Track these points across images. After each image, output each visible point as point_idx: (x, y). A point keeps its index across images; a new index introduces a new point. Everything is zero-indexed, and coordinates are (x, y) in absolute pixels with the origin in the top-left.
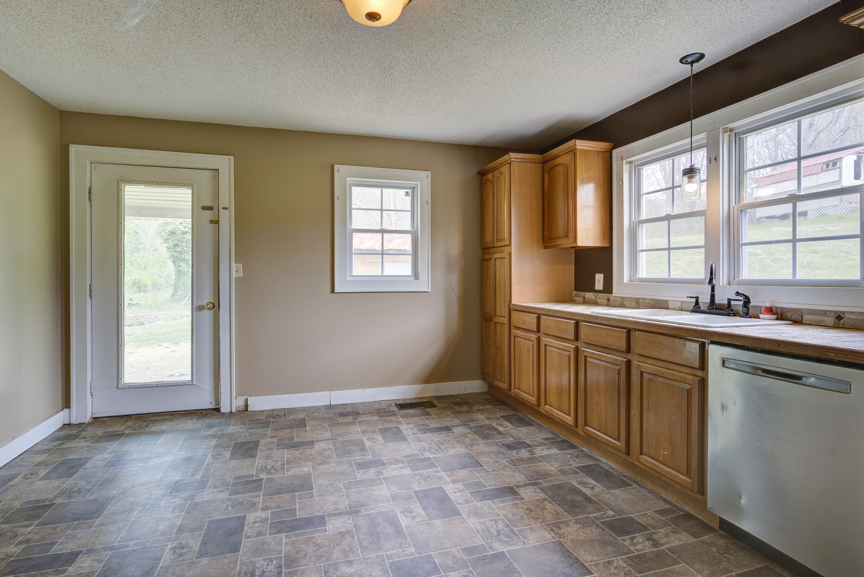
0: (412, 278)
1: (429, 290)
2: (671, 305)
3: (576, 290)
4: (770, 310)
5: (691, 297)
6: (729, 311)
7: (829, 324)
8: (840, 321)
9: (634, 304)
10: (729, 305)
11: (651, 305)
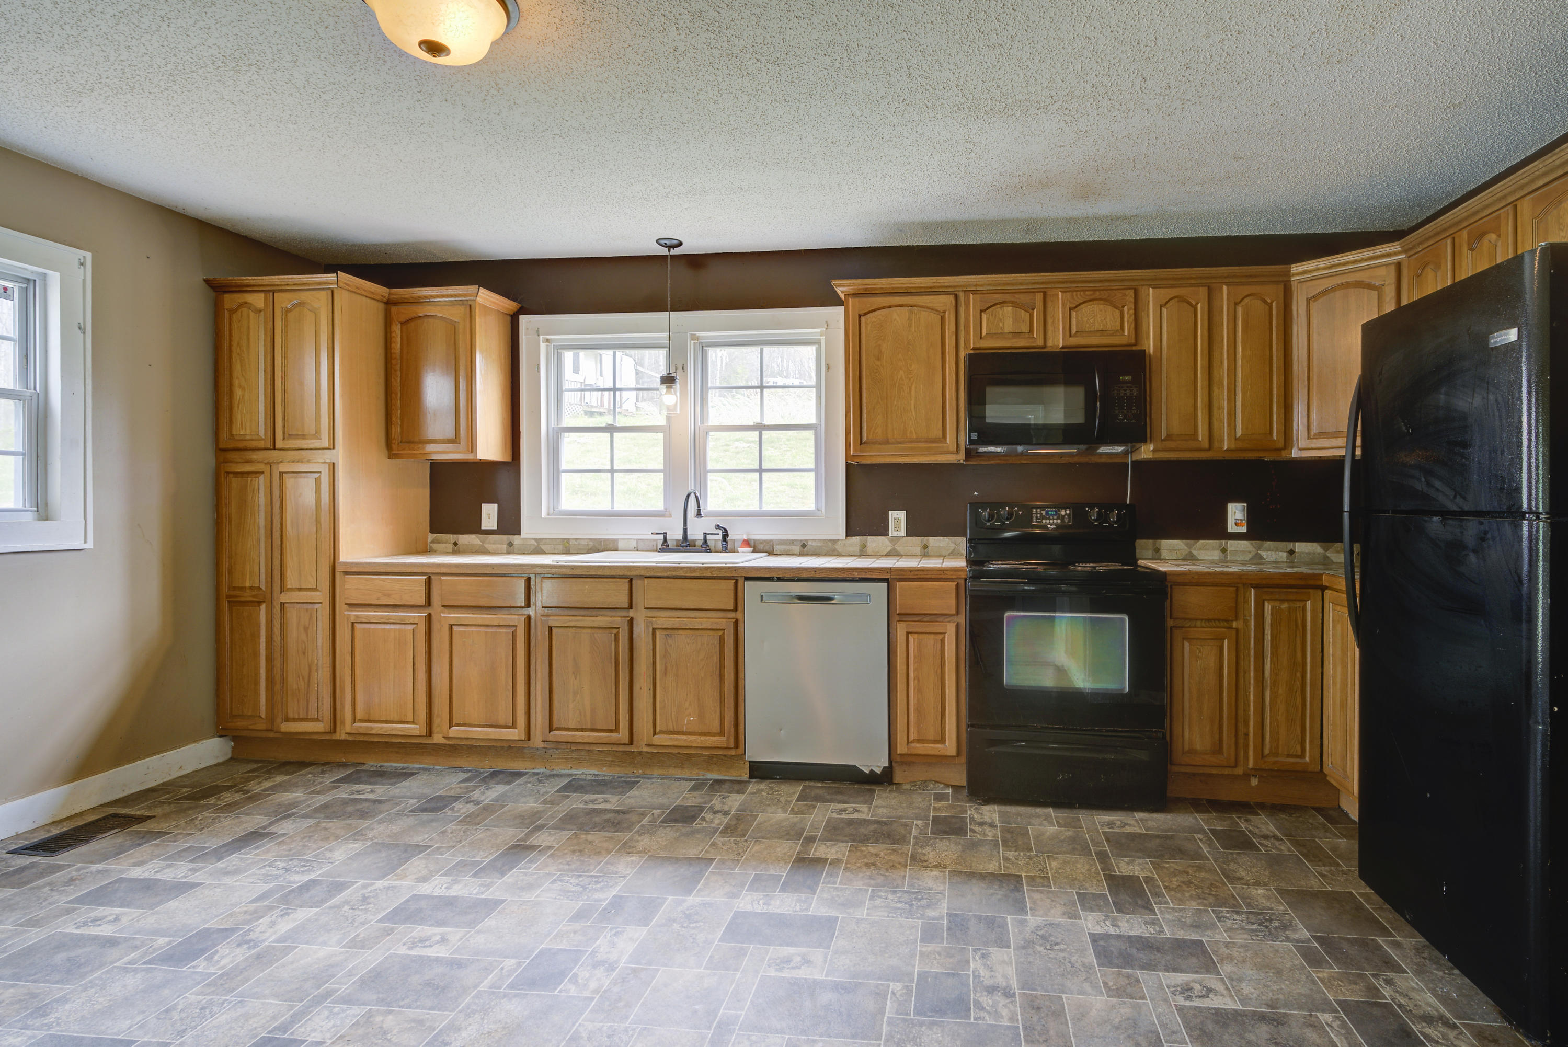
0: (29, 517)
1: (89, 545)
2: (621, 545)
3: (432, 531)
4: (747, 543)
5: (657, 534)
6: (705, 547)
7: (795, 553)
8: (804, 549)
9: (560, 547)
10: (705, 540)
11: (590, 547)
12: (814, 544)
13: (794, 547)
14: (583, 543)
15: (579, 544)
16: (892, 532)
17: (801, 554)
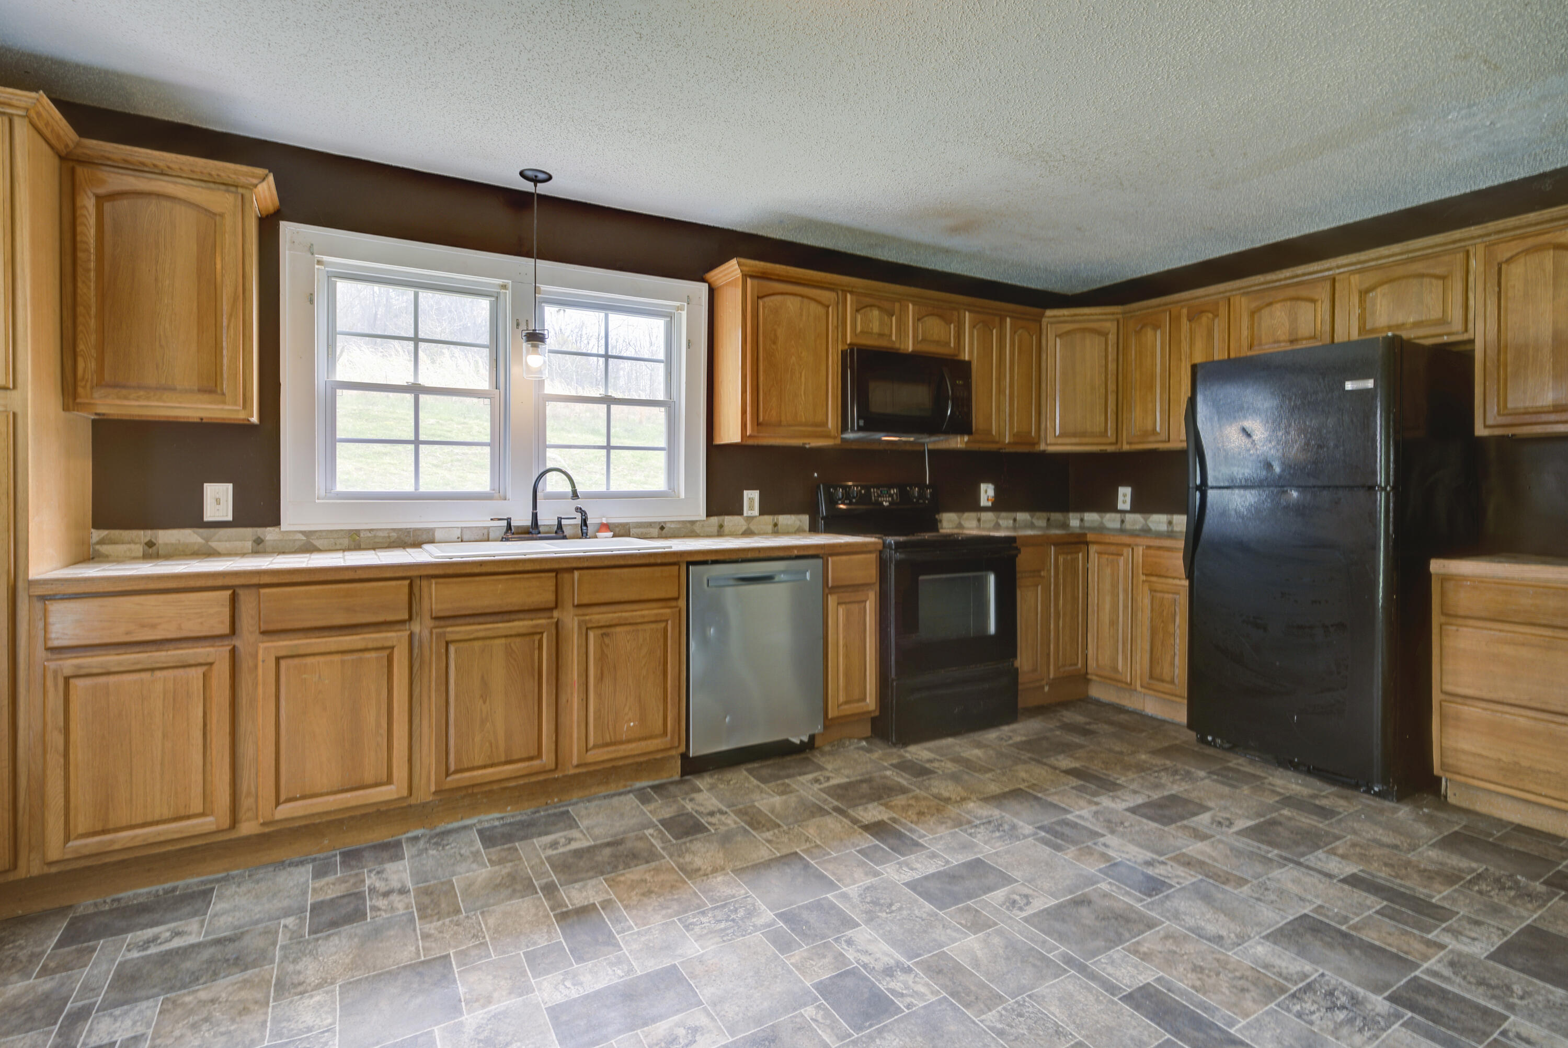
2: (438, 535)
3: (97, 525)
4: (606, 527)
6: (559, 532)
7: (653, 535)
8: (663, 531)
9: (346, 542)
10: (560, 526)
11: (392, 540)
12: (673, 526)
13: (652, 530)
14: (381, 534)
15: (375, 537)
16: (746, 512)
17: (660, 537)
